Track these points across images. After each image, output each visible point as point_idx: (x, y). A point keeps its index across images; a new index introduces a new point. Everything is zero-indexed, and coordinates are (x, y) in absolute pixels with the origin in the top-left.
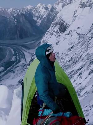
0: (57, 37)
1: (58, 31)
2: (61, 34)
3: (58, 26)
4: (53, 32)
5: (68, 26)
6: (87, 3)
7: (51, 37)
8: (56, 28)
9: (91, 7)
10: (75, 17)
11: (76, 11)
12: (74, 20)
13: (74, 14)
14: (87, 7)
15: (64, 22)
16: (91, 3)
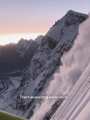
0: (48, 53)
1: (48, 48)
2: (51, 50)
3: (48, 43)
4: (43, 49)
5: (57, 42)
6: (71, 21)
7: (41, 54)
8: (46, 45)
9: (76, 24)
10: (62, 34)
11: (62, 29)
12: (62, 36)
13: (61, 32)
14: (72, 24)
15: (53, 39)
16: (75, 21)
